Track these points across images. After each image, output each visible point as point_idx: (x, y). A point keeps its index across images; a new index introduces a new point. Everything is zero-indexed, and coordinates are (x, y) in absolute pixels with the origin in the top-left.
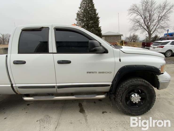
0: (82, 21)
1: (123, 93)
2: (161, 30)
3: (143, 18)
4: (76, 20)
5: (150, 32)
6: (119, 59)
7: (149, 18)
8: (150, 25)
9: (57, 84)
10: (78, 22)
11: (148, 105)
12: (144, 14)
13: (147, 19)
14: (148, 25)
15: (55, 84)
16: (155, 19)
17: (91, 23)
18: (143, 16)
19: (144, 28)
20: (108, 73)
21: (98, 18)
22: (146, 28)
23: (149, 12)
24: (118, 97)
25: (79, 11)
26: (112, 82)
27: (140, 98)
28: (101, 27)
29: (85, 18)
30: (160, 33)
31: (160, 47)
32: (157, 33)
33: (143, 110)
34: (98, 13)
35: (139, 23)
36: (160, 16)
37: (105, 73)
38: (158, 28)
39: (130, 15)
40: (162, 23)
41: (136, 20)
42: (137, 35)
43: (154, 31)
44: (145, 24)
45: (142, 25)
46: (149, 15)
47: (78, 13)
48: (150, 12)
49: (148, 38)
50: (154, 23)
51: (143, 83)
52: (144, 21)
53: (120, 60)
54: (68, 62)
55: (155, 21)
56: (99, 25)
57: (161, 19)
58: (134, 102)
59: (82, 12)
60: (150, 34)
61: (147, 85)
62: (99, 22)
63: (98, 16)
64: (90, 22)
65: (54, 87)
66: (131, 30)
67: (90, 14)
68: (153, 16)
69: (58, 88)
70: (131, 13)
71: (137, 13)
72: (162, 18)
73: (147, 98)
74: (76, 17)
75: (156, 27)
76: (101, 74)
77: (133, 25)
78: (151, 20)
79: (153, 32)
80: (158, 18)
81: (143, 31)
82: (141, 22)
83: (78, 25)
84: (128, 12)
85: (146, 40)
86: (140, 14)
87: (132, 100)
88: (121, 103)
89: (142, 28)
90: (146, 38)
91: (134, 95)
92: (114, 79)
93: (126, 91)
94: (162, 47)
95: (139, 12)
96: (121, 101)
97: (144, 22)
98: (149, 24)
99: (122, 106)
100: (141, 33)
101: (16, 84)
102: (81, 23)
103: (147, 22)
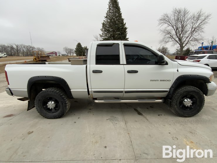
0: (108, 31)
1: (178, 98)
2: (194, 42)
3: (175, 28)
4: (102, 30)
5: (182, 44)
6: (177, 69)
7: (181, 29)
8: (183, 37)
9: (125, 90)
10: (103, 33)
11: (198, 108)
12: (176, 25)
13: (179, 30)
14: (180, 37)
15: (123, 90)
16: (188, 31)
17: (117, 34)
18: (175, 27)
19: (175, 40)
20: (168, 81)
21: (126, 29)
22: (178, 40)
23: (181, 23)
24: (174, 101)
25: (105, 21)
26: (170, 89)
27: (192, 102)
28: (128, 38)
29: (111, 29)
30: (193, 46)
31: (196, 61)
32: (190, 46)
33: (193, 112)
34: (125, 23)
35: (170, 34)
36: (194, 27)
37: (165, 81)
38: (191, 40)
39: (161, 25)
40: (196, 35)
41: (167, 32)
42: (167, 48)
43: (187, 44)
44: (177, 36)
45: (174, 37)
46: (182, 26)
47: (104, 23)
48: (183, 23)
49: (179, 51)
50: (187, 35)
51: (195, 90)
52: (176, 32)
53: (178, 71)
54: (136, 72)
55: (188, 33)
56: (127, 36)
57: (194, 30)
58: (187, 106)
59: (109, 22)
60: (182, 47)
61: (198, 91)
62: (127, 33)
63: (125, 26)
64: (116, 32)
65: (122, 92)
66: (161, 42)
67: (117, 24)
68: (186, 27)
69: (125, 93)
70: (161, 23)
71: (168, 23)
72: (196, 30)
73: (197, 102)
74: (102, 28)
75: (189, 39)
76: (162, 82)
77: (163, 37)
78: (183, 31)
79: (185, 45)
80: (191, 30)
81: (175, 44)
82: (172, 33)
83: (103, 36)
84: (158, 22)
85: (176, 53)
86: (171, 25)
87: (185, 104)
88: (175, 106)
89: (173, 40)
90: (176, 51)
91: (187, 100)
92: (172, 86)
93: (181, 96)
94: (199, 61)
95: (171, 22)
96: (176, 104)
97: (175, 34)
98: (182, 35)
99: (177, 108)
100: (172, 46)
101: (91, 89)
102: (107, 34)
103: (179, 33)
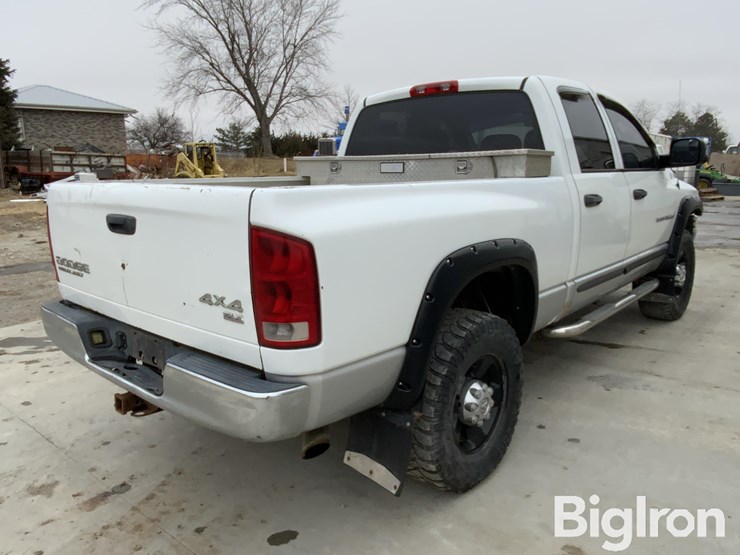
3: (225, 35)
5: (263, 108)
7: (246, 39)
13: (239, 47)
14: (247, 74)
19: (235, 87)
22: (245, 86)
36: (291, 40)
38: (291, 95)
40: (300, 74)
43: (278, 107)
44: (238, 68)
45: (225, 70)
46: (246, 27)
48: (247, 18)
49: (227, 136)
50: (272, 71)
52: (231, 53)
55: (276, 61)
57: (292, 55)
60: (265, 121)
75: (281, 87)
79: (272, 111)
82: (217, 54)
85: (220, 145)
89: (225, 85)
90: (219, 139)
97: (229, 58)
103: (243, 60)
